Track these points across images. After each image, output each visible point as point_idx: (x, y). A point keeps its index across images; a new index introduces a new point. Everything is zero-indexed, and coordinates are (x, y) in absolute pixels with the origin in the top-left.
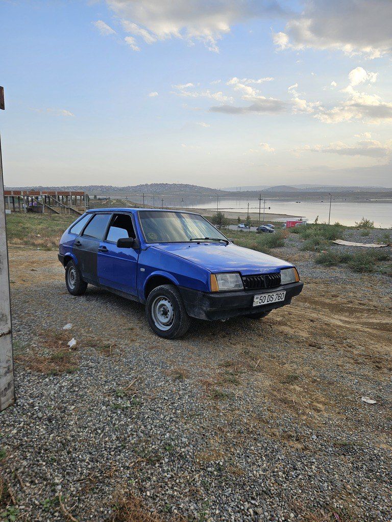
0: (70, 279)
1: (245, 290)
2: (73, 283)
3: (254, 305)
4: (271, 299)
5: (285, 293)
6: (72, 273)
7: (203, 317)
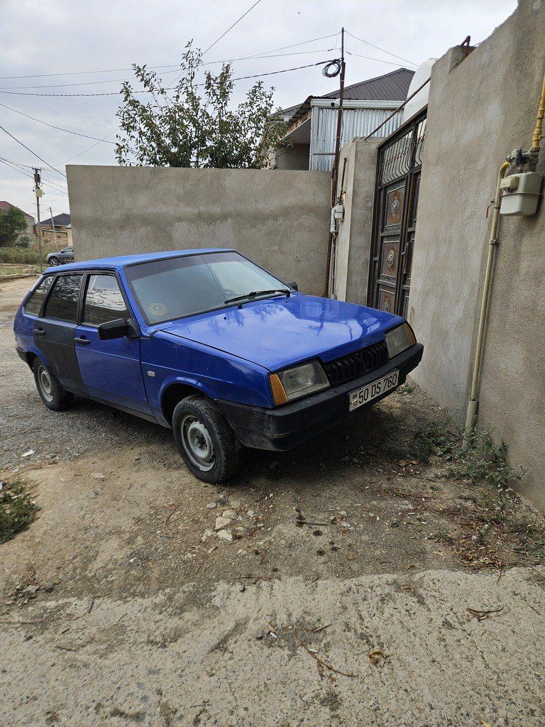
0: (43, 385)
1: (332, 387)
2: (48, 391)
3: (351, 409)
4: (378, 390)
5: (398, 373)
6: (44, 375)
7: (269, 447)
